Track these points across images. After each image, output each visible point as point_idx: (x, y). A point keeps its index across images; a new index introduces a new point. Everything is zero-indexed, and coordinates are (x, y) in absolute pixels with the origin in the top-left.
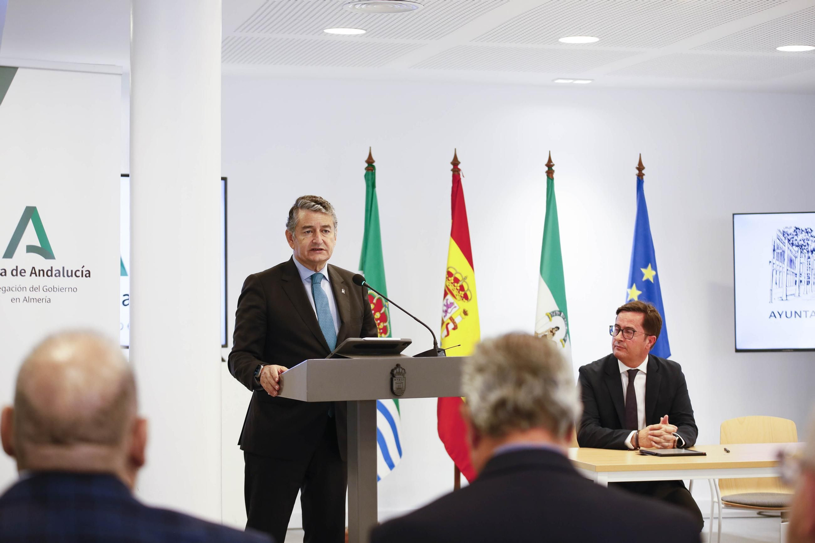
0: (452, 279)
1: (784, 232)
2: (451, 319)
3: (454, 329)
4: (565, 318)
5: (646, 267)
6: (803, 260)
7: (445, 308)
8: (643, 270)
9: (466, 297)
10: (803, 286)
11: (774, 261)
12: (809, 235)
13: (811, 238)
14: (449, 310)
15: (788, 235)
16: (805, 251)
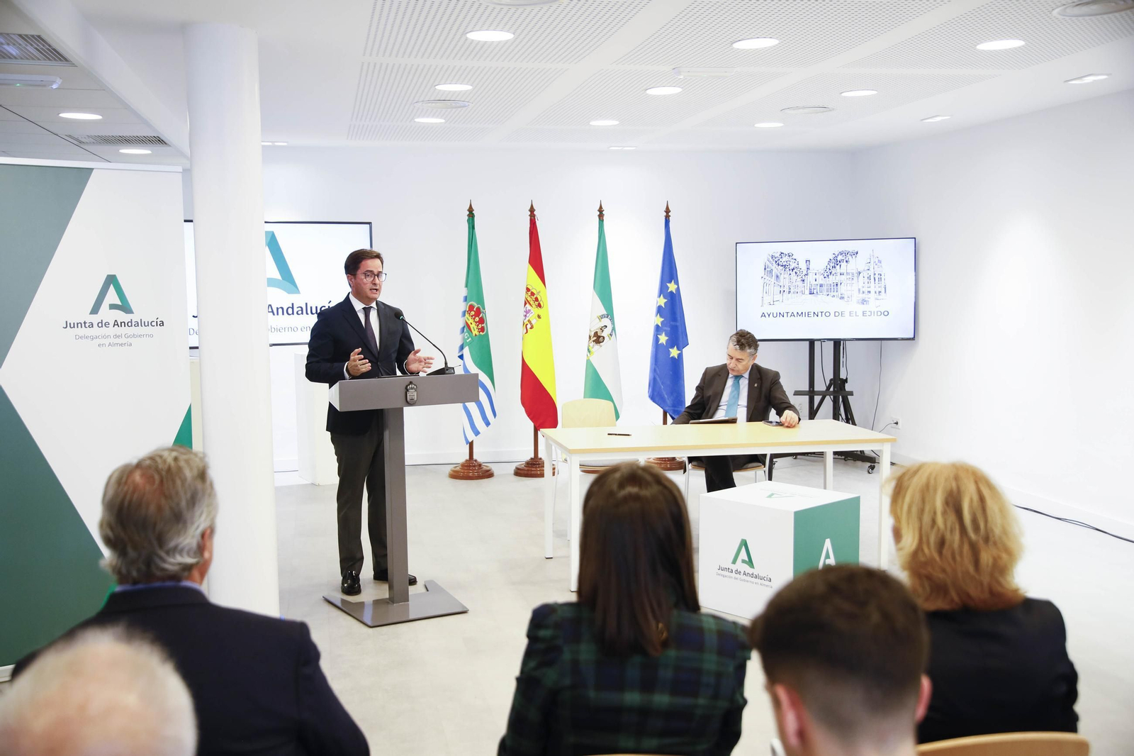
0: (530, 293)
1: (772, 256)
2: (529, 321)
3: (531, 328)
4: (612, 320)
5: (670, 282)
6: (786, 276)
7: (525, 314)
8: (669, 284)
9: (539, 305)
10: (786, 294)
11: (765, 277)
12: (791, 258)
14: (528, 315)
15: (776, 258)
16: (787, 270)
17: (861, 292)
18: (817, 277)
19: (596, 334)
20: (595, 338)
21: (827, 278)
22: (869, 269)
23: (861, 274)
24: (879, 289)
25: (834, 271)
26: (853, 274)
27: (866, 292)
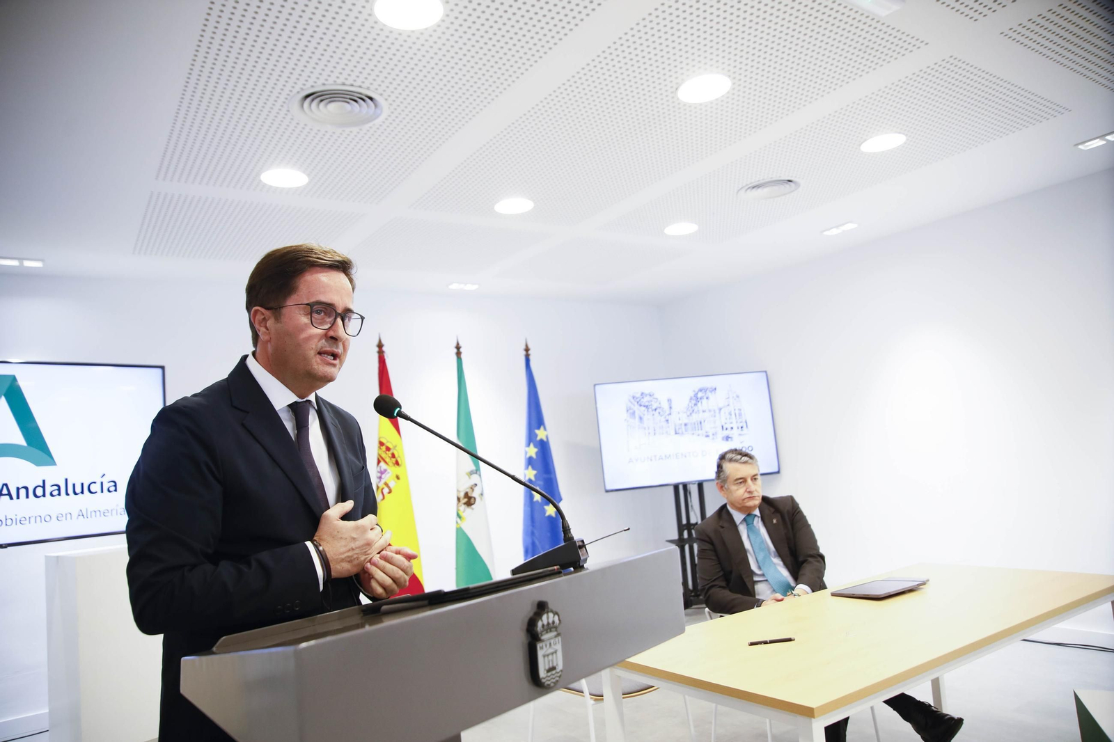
0: (384, 448)
1: (633, 396)
2: (386, 484)
3: (389, 493)
4: (480, 476)
5: (539, 428)
6: (649, 416)
7: (379, 475)
8: (537, 431)
9: (397, 463)
10: (652, 437)
11: (629, 419)
12: (652, 397)
13: (654, 400)
14: (383, 476)
15: (637, 398)
16: (650, 410)
17: (724, 428)
18: (680, 415)
19: (466, 495)
20: (466, 500)
21: (690, 417)
22: (728, 405)
23: (722, 411)
24: (741, 425)
25: (696, 408)
26: (714, 411)
27: (729, 429)
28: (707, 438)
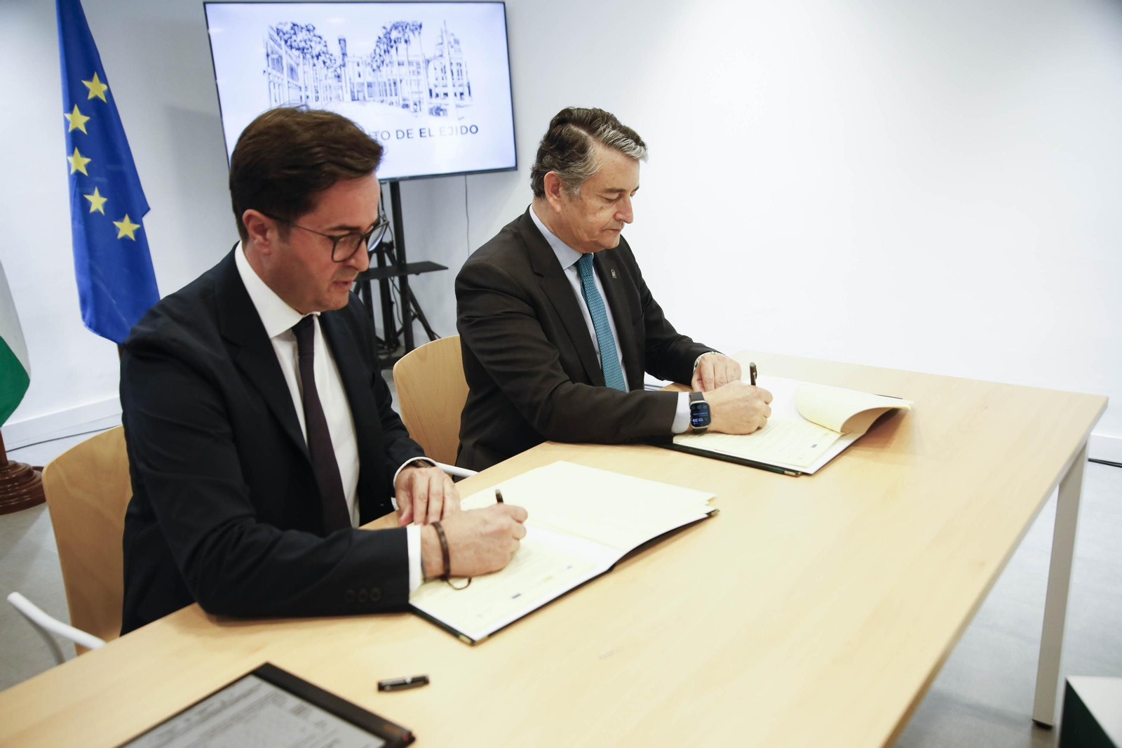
1: (278, 29)
5: (89, 78)
6: (307, 68)
8: (86, 83)
11: (270, 70)
12: (312, 34)
13: (315, 39)
15: (284, 34)
16: (308, 56)
17: (434, 94)
18: (361, 69)
21: (378, 73)
22: (441, 56)
23: (431, 64)
24: (461, 90)
25: (387, 58)
26: (418, 64)
27: (441, 95)
28: (406, 110)
